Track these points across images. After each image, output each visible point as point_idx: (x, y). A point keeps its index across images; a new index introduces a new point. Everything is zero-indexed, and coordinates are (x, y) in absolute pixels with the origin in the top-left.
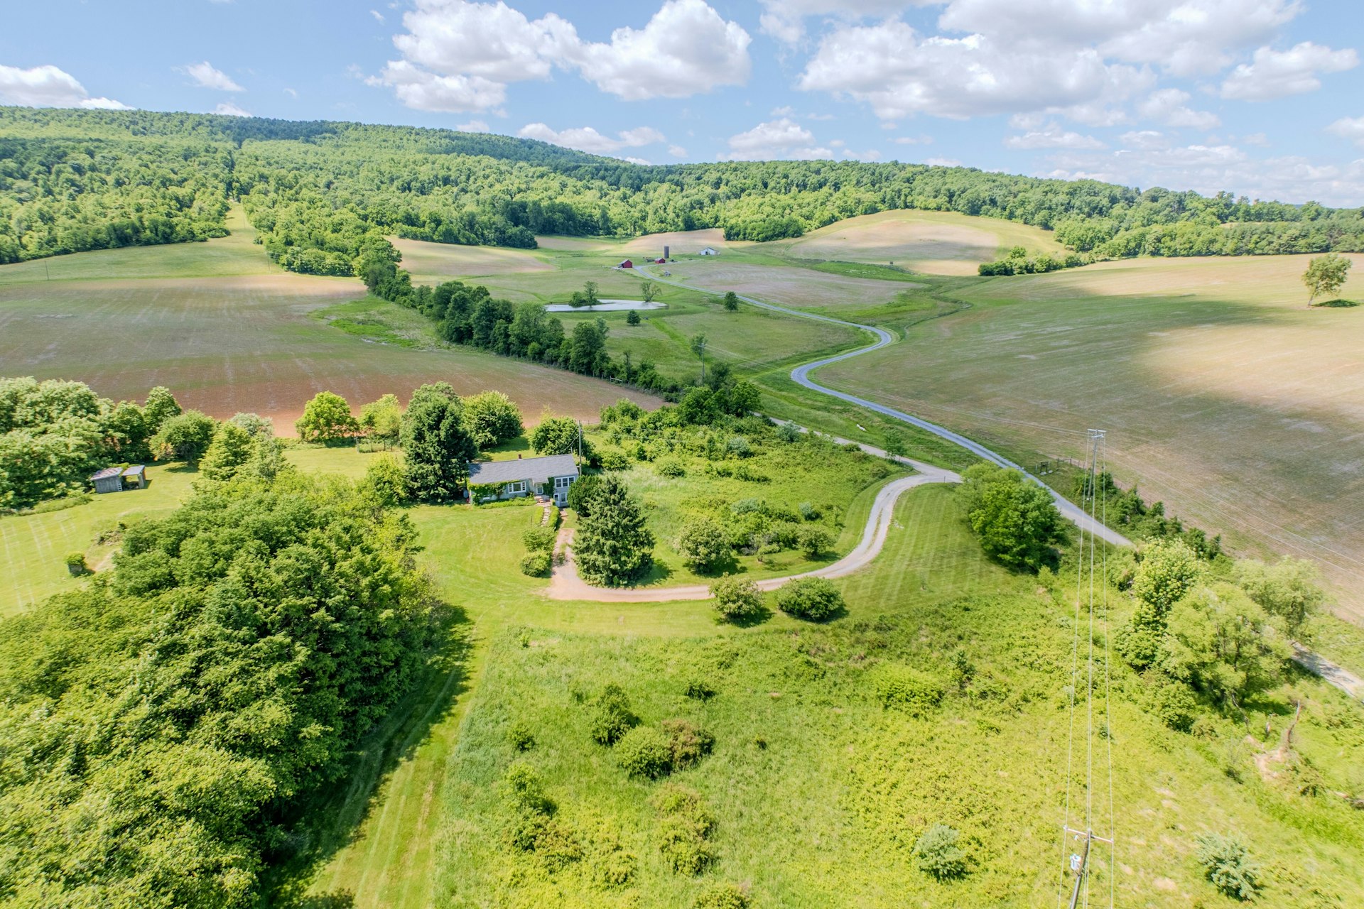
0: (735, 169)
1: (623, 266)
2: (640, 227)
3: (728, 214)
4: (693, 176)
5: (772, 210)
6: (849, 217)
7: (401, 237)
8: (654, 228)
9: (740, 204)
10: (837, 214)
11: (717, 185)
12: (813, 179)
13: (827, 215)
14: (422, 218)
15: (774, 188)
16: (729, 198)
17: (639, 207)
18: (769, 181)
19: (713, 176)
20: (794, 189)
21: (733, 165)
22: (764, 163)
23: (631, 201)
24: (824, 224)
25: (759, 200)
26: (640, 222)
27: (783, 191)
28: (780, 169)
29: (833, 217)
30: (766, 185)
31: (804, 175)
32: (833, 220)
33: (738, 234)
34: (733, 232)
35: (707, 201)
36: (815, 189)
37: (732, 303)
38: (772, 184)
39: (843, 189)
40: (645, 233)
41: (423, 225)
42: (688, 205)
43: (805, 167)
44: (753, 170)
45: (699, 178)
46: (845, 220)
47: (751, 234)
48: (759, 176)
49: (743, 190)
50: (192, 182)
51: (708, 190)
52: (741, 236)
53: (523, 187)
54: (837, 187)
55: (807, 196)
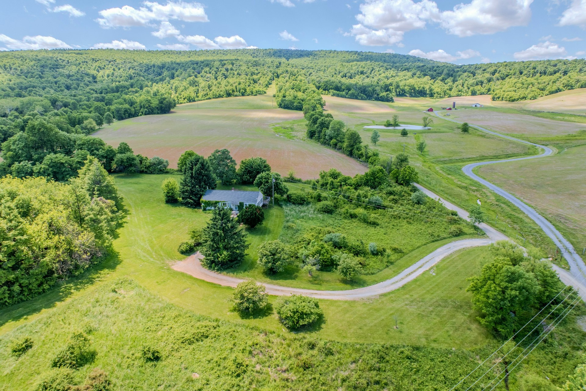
0: (506, 66)
1: (429, 110)
2: (448, 94)
3: (496, 87)
4: (481, 69)
5: (521, 85)
6: (569, 89)
7: (332, 96)
8: (455, 94)
9: (504, 83)
10: (561, 87)
11: (493, 73)
12: (551, 69)
13: (554, 88)
14: (343, 87)
15: (526, 74)
16: (498, 79)
17: (449, 84)
18: (523, 71)
19: (492, 70)
20: (538, 75)
21: (505, 64)
22: (523, 62)
23: (446, 81)
24: (551, 93)
25: (516, 80)
26: (448, 91)
27: (531, 76)
28: (532, 65)
29: (559, 89)
30: (521, 73)
31: (546, 68)
32: (558, 90)
33: (499, 98)
34: (496, 96)
35: (485, 81)
36: (551, 74)
37: (465, 129)
38: (525, 72)
39: (569, 74)
40: (450, 96)
41: (344, 90)
42: (475, 83)
43: (547, 63)
44: (516, 66)
45: (484, 70)
46: (567, 91)
47: (506, 98)
48: (518, 68)
49: (507, 76)
50: (261, 74)
51: (488, 75)
52: (500, 99)
53: (394, 75)
54: (565, 73)
55: (545, 78)
